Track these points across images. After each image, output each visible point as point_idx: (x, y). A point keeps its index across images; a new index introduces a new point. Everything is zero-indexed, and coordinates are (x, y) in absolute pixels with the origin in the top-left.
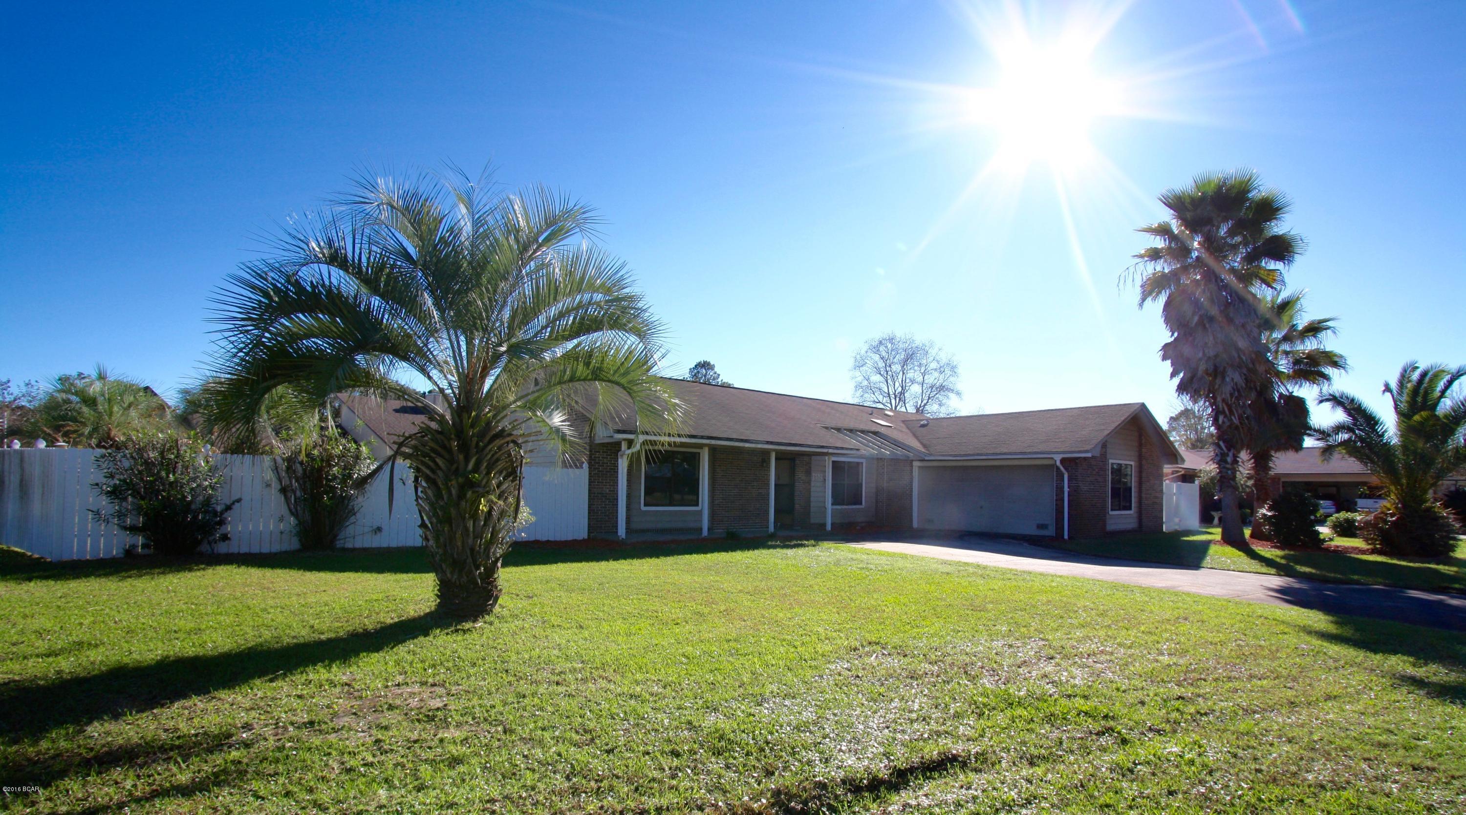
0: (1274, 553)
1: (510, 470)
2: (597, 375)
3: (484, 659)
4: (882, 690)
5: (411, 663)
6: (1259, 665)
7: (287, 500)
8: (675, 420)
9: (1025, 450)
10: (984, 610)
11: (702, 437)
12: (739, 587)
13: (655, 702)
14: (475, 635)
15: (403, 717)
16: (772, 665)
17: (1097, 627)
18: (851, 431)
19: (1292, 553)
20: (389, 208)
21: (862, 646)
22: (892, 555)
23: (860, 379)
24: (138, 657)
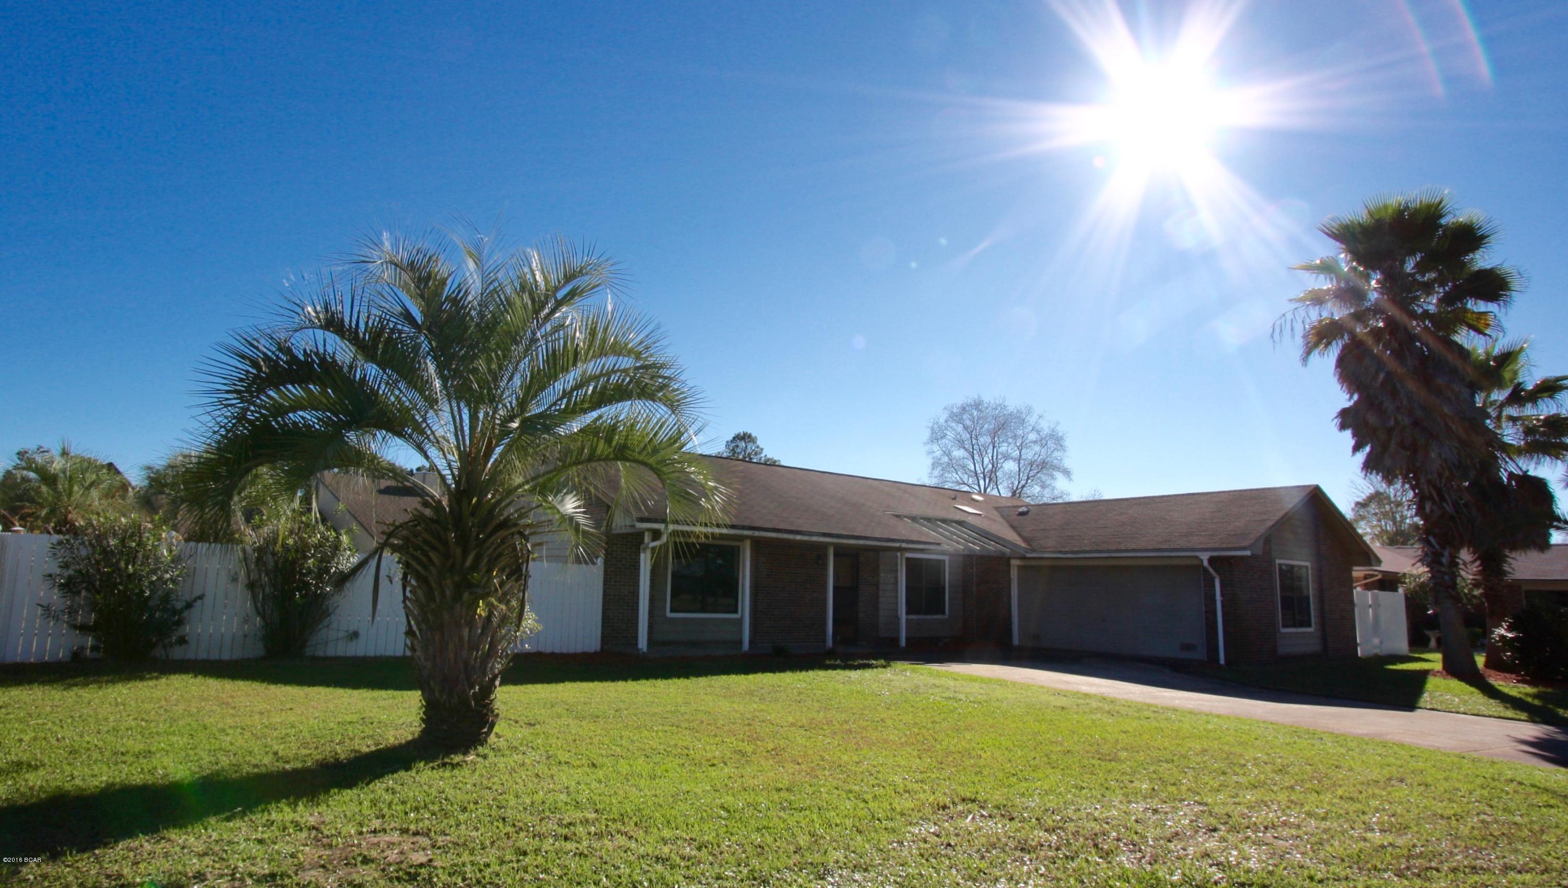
0: (1522, 690)
1: (514, 567)
2: (622, 453)
3: (476, 803)
4: (983, 865)
5: (390, 805)
6: (1516, 851)
7: (254, 597)
8: (713, 507)
9: (1160, 546)
10: (1115, 759)
11: (743, 528)
12: (791, 720)
13: (688, 867)
14: (466, 771)
15: (380, 873)
16: (837, 825)
17: (1275, 788)
18: (928, 520)
19: (1550, 690)
20: (393, 267)
21: (954, 803)
22: (987, 681)
23: (938, 453)
24: (81, 783)
